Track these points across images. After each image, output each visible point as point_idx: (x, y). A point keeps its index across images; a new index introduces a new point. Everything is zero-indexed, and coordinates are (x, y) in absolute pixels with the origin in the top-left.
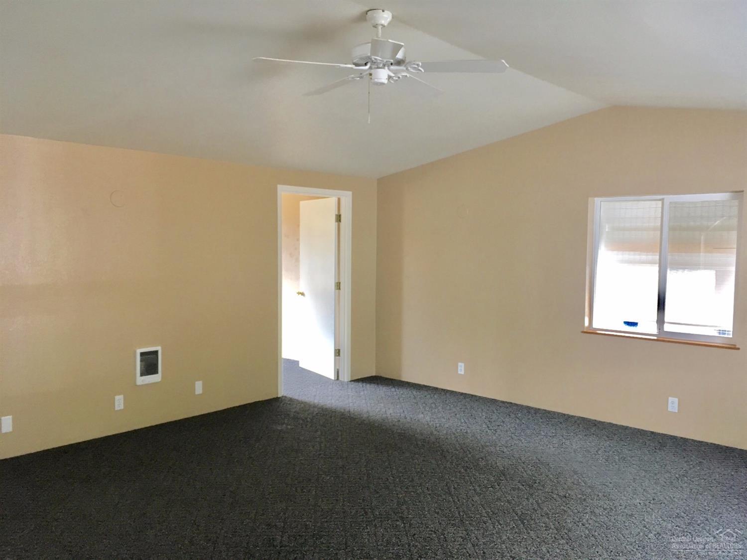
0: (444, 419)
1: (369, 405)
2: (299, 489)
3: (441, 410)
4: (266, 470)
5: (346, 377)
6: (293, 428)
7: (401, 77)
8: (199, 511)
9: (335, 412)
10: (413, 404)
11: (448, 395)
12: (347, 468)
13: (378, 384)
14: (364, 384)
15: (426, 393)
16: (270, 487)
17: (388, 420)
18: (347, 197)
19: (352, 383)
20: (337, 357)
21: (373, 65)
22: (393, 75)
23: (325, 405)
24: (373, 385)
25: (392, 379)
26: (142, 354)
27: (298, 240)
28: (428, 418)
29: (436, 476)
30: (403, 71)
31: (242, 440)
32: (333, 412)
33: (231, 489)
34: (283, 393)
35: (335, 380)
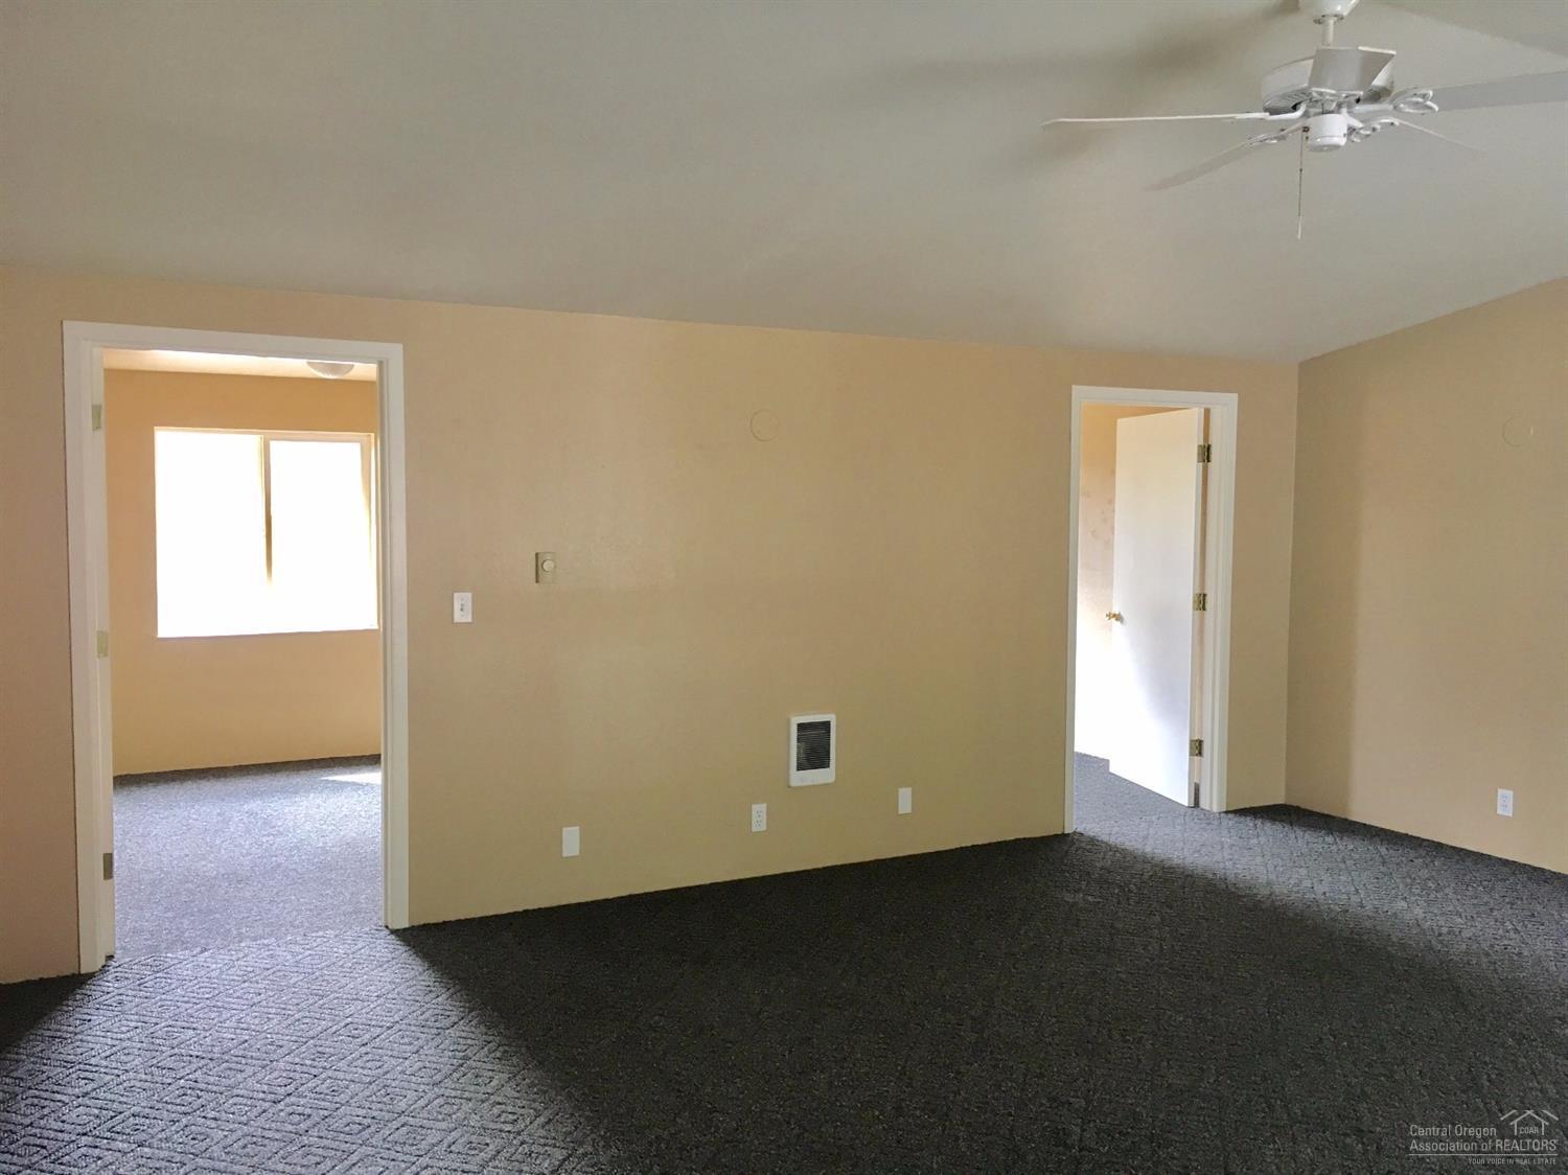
0: (1461, 917)
1: (1271, 868)
2: (1116, 1036)
3: (1451, 896)
4: (1043, 984)
5: (1213, 801)
6: (1099, 902)
7: (1378, 127)
8: (912, 1048)
9: (1192, 876)
10: (1380, 875)
11: (1469, 863)
12: (1224, 1002)
13: (1291, 825)
14: (1259, 822)
15: (1412, 854)
16: (1054, 1020)
17: (1318, 906)
18: (1226, 407)
19: (1230, 816)
20: (1196, 758)
21: (1314, 107)
22: (1357, 124)
23: (1169, 859)
24: (1278, 827)
25: (1328, 816)
26: (801, 727)
27: (1111, 501)
28: (1419, 912)
29: (1441, 1046)
30: (1385, 113)
31: (991, 916)
32: (1188, 876)
33: (973, 1013)
34: (1075, 827)
35: (1189, 807)
